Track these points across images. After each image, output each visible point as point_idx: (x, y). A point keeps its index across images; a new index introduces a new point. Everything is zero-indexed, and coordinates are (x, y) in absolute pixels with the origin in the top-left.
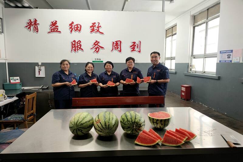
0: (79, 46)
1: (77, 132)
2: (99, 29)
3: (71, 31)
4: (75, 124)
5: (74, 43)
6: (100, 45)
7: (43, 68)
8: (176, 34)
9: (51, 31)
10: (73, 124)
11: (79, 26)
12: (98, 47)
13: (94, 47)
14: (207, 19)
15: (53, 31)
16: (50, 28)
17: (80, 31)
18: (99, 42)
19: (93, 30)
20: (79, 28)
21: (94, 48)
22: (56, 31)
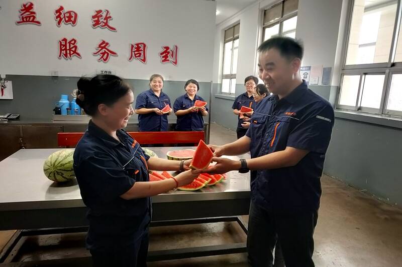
0: (73, 48)
1: (55, 176)
2: (107, 21)
3: (59, 23)
4: (51, 165)
5: (63, 43)
6: (109, 48)
7: (9, 84)
8: (238, 38)
9: (22, 21)
10: (50, 165)
11: (73, 15)
12: (107, 51)
13: (99, 51)
14: (282, 17)
15: (27, 21)
16: (21, 15)
17: (74, 22)
18: (107, 44)
19: (97, 23)
20: (73, 18)
21: (99, 53)
22: (31, 22)
